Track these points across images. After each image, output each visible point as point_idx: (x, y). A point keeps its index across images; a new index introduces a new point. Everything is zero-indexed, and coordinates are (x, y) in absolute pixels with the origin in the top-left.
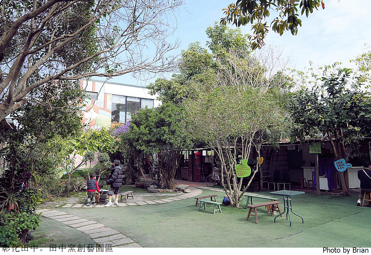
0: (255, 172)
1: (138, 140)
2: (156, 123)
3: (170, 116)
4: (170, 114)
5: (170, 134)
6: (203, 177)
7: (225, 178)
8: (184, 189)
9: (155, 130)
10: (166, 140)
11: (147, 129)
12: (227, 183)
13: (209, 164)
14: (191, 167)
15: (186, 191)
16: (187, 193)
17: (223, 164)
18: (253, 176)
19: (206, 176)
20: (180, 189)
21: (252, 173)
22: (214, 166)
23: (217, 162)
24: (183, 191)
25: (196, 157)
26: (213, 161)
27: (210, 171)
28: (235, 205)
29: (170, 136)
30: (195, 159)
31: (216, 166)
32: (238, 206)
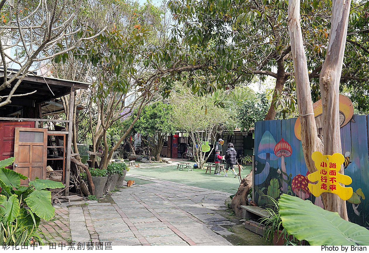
0: (213, 149)
1: (138, 127)
2: (151, 116)
3: (160, 111)
4: (160, 110)
5: (160, 124)
6: (179, 154)
7: (195, 153)
8: (167, 161)
9: (150, 120)
10: (158, 127)
11: (145, 119)
12: (196, 156)
13: (184, 144)
14: (170, 147)
15: (169, 162)
16: (169, 163)
17: (195, 144)
18: (211, 152)
19: (181, 154)
20: (165, 161)
21: (211, 149)
22: (188, 146)
23: (191, 143)
24: (167, 162)
25: (174, 139)
26: (187, 142)
27: (185, 150)
28: (200, 168)
29: (161, 125)
30: (173, 140)
31: (190, 146)
32: (202, 169)
